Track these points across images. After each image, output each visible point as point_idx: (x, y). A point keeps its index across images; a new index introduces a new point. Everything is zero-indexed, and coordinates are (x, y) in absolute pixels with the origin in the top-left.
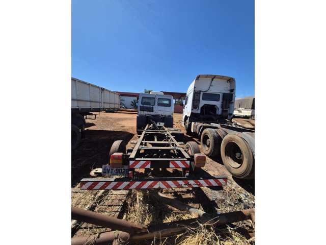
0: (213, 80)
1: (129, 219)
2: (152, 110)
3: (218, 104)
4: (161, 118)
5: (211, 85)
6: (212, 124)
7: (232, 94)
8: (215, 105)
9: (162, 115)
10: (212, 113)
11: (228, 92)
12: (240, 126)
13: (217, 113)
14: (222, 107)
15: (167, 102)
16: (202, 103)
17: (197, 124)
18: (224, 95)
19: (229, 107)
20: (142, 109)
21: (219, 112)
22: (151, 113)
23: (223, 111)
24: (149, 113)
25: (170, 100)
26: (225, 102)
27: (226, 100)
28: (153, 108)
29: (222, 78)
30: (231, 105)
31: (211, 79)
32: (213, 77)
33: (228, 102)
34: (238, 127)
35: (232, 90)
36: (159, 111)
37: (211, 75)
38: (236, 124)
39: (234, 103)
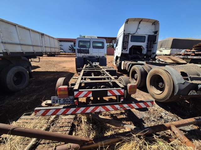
0: (140, 23)
1: (78, 135)
2: (88, 52)
3: (144, 45)
4: (96, 59)
5: (138, 28)
6: (138, 61)
7: (156, 36)
8: (141, 46)
9: (97, 57)
10: (138, 53)
11: (153, 34)
12: (162, 62)
13: (143, 53)
14: (147, 47)
15: (100, 45)
16: (131, 44)
17: (126, 62)
18: (149, 36)
19: (153, 47)
20: (80, 51)
21: (144, 52)
22: (88, 55)
23: (148, 51)
24: (85, 55)
25: (103, 43)
26: (150, 42)
27: (151, 41)
28: (88, 50)
29: (148, 21)
30: (155, 45)
31: (138, 22)
32: (141, 21)
33: (152, 42)
34: (161, 63)
35: (156, 32)
36: (94, 52)
37: (139, 19)
38: (159, 61)
39: (157, 43)
